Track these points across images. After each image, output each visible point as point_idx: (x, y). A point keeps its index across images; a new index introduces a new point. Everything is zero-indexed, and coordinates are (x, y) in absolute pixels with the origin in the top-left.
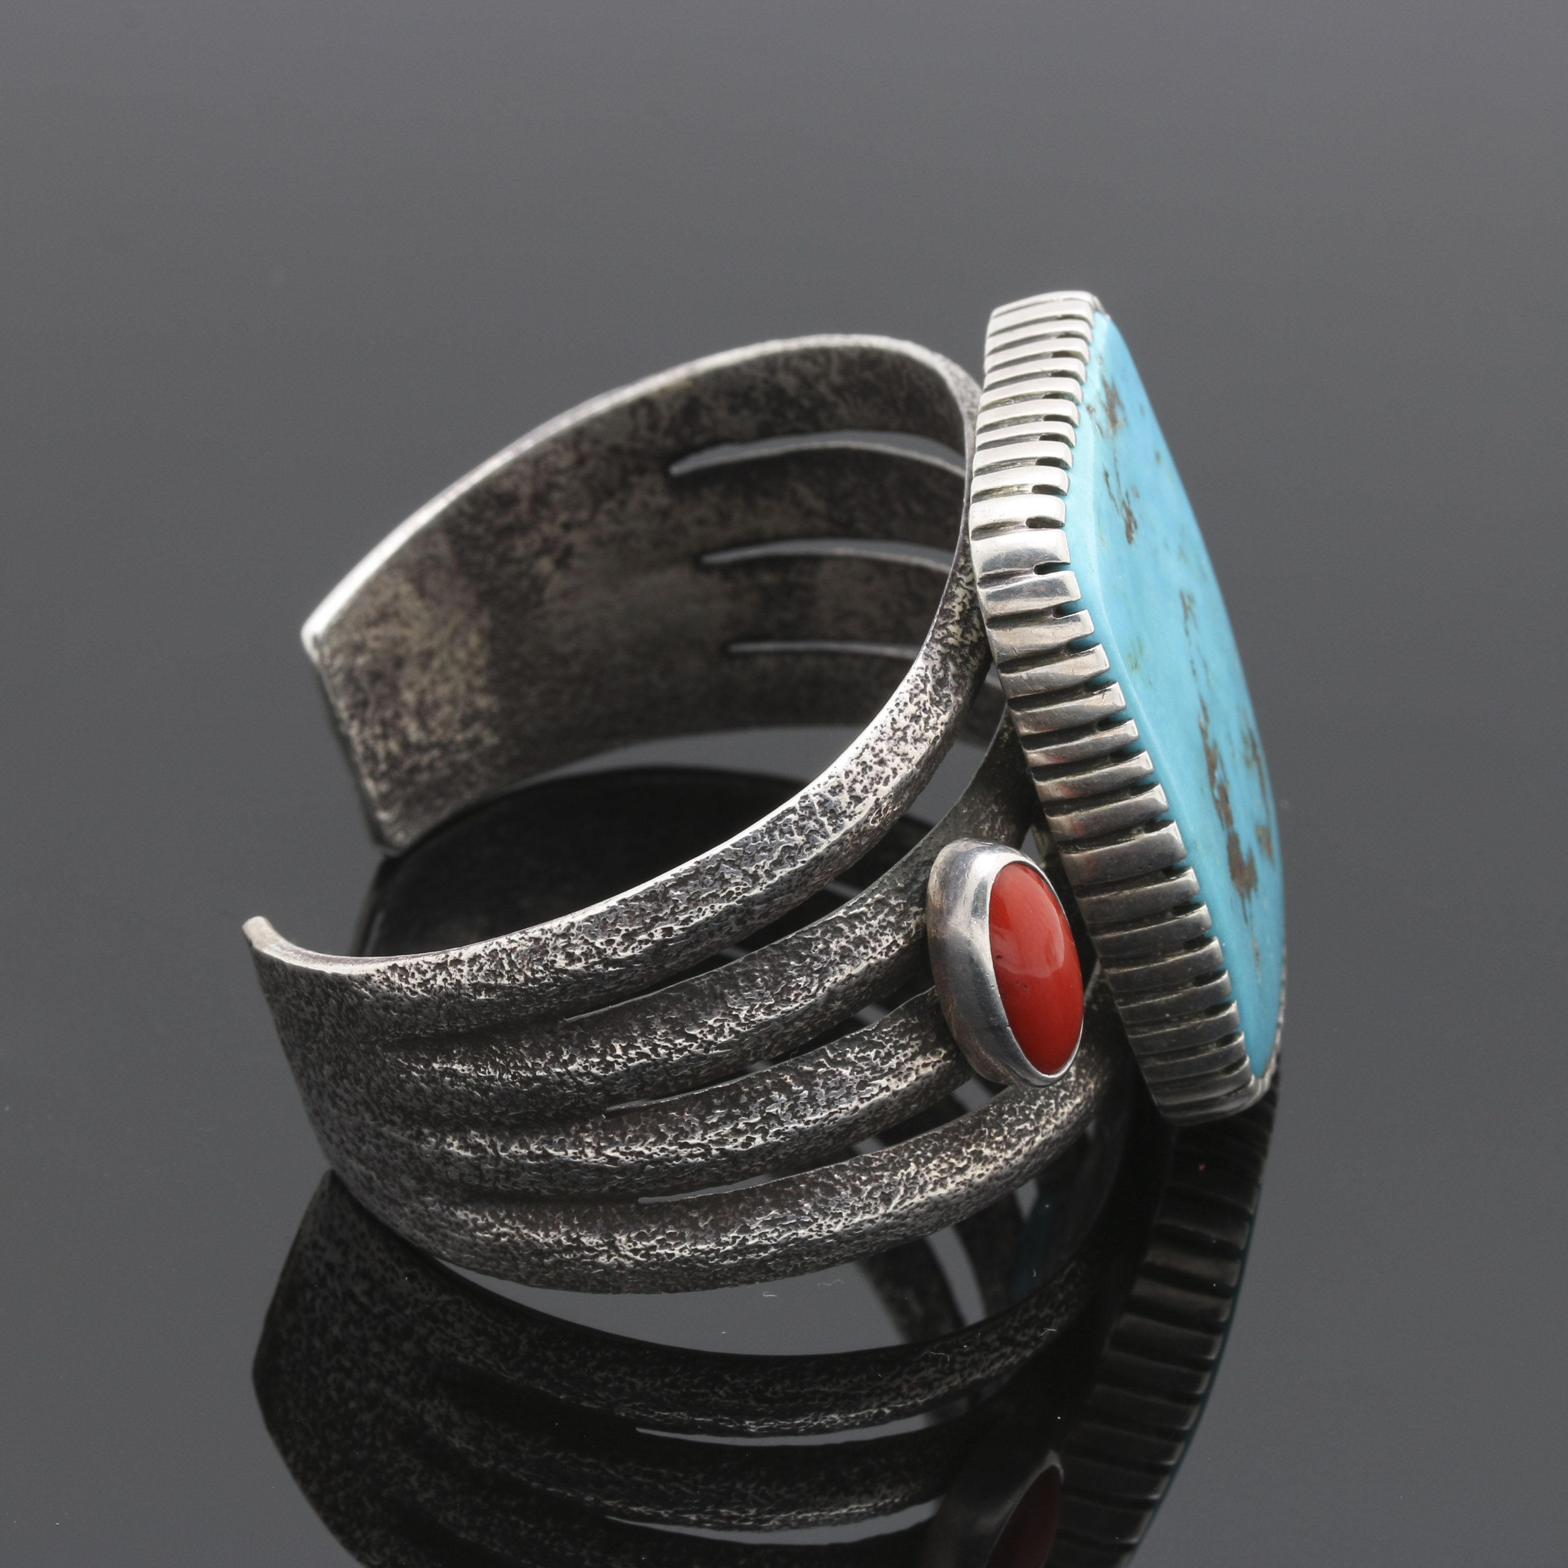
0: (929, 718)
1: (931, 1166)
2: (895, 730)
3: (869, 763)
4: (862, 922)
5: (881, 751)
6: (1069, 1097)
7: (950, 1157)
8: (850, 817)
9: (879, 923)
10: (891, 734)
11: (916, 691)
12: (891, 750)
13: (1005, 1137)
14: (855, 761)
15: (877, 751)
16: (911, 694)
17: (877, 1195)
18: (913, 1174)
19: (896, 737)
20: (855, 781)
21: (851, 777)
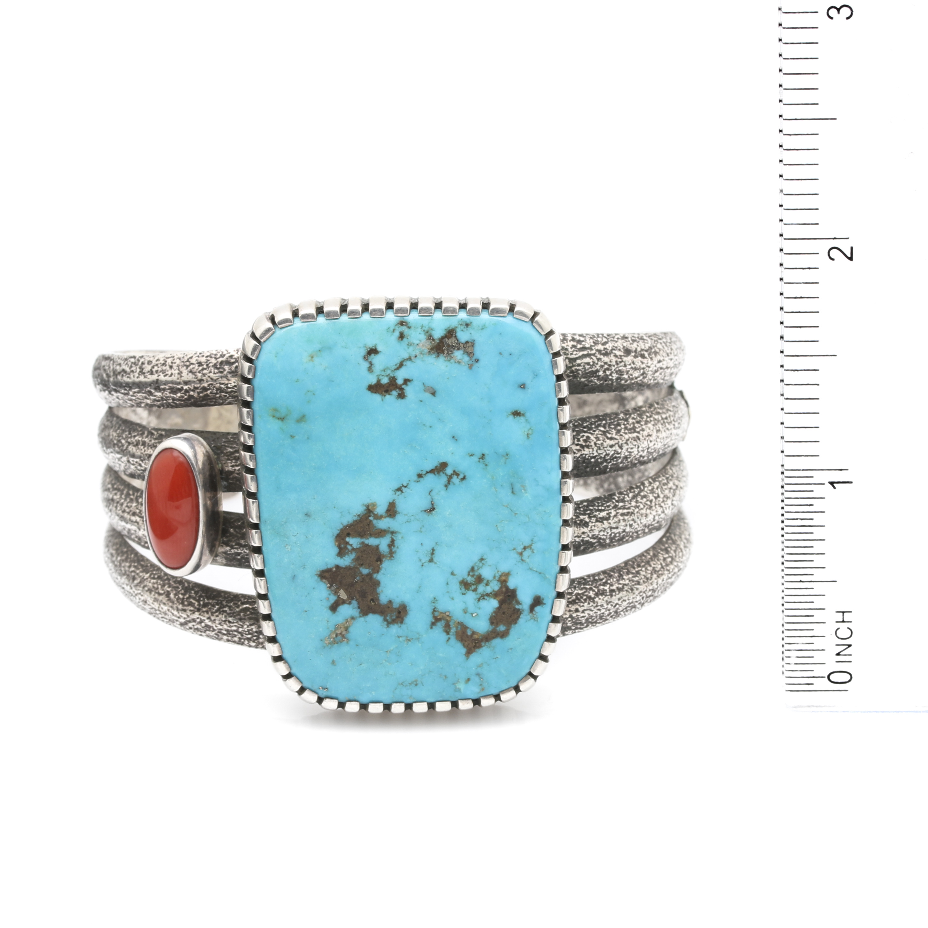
0: (205, 369)
1: (152, 581)
2: (188, 361)
3: (167, 363)
4: (151, 437)
5: (175, 363)
7: (160, 584)
8: (145, 377)
9: (154, 443)
10: (185, 361)
11: (213, 356)
12: (178, 366)
13: (183, 599)
14: (165, 358)
15: (174, 362)
16: (210, 355)
17: (133, 574)
18: (145, 578)
19: (185, 363)
20: (157, 365)
21: (158, 362)
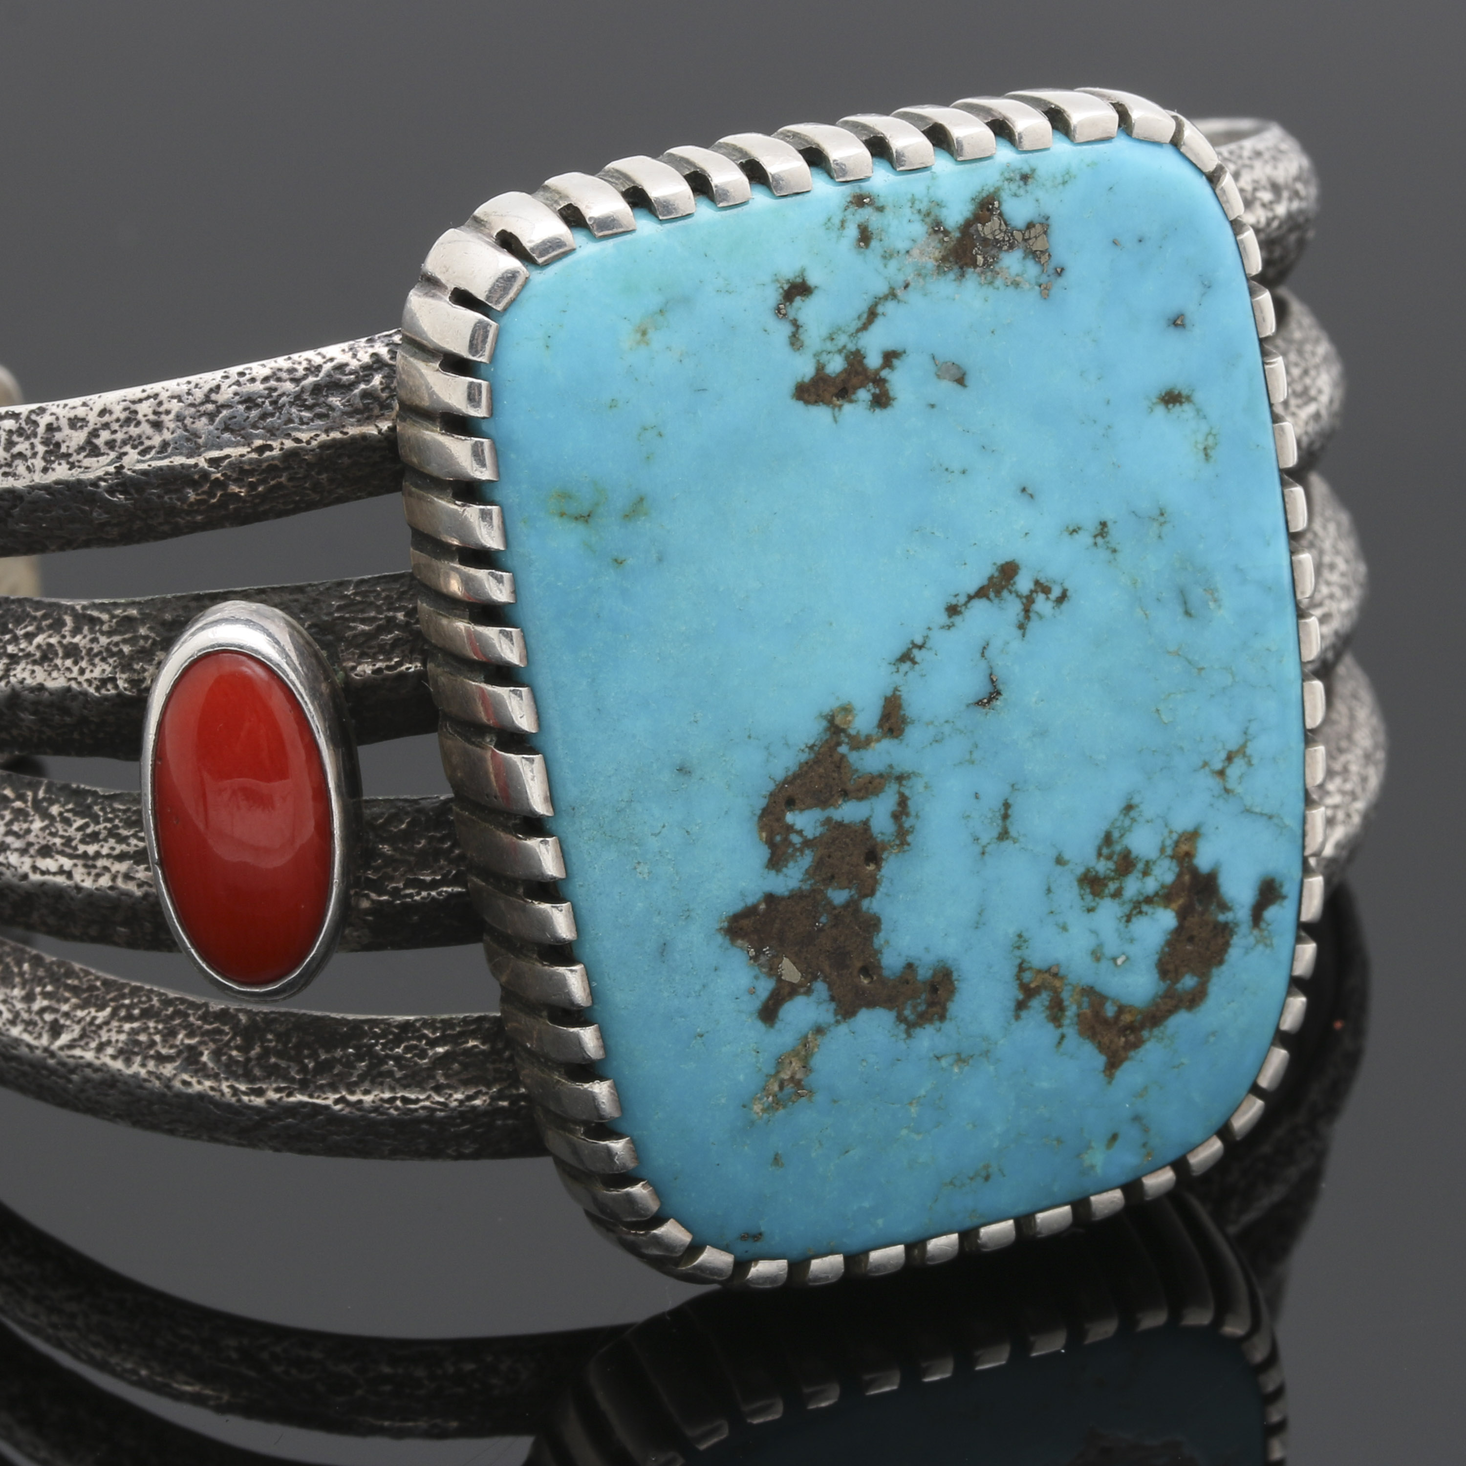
0: (272, 415)
1: (127, 1027)
2: (207, 399)
3: (140, 417)
4: (92, 630)
5: (168, 412)
6: (398, 1081)
7: (158, 1032)
8: (72, 466)
9: (109, 644)
10: (198, 401)
11: (285, 375)
12: (179, 418)
13: (248, 1060)
14: (127, 404)
15: (162, 409)
16: (274, 374)
17: (48, 1017)
18: (98, 1022)
19: (202, 409)
20: (106, 426)
21: (106, 418)
